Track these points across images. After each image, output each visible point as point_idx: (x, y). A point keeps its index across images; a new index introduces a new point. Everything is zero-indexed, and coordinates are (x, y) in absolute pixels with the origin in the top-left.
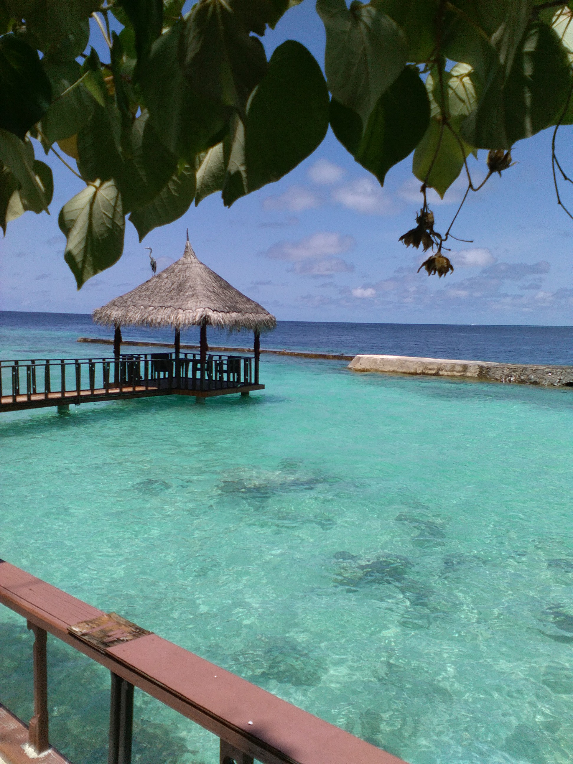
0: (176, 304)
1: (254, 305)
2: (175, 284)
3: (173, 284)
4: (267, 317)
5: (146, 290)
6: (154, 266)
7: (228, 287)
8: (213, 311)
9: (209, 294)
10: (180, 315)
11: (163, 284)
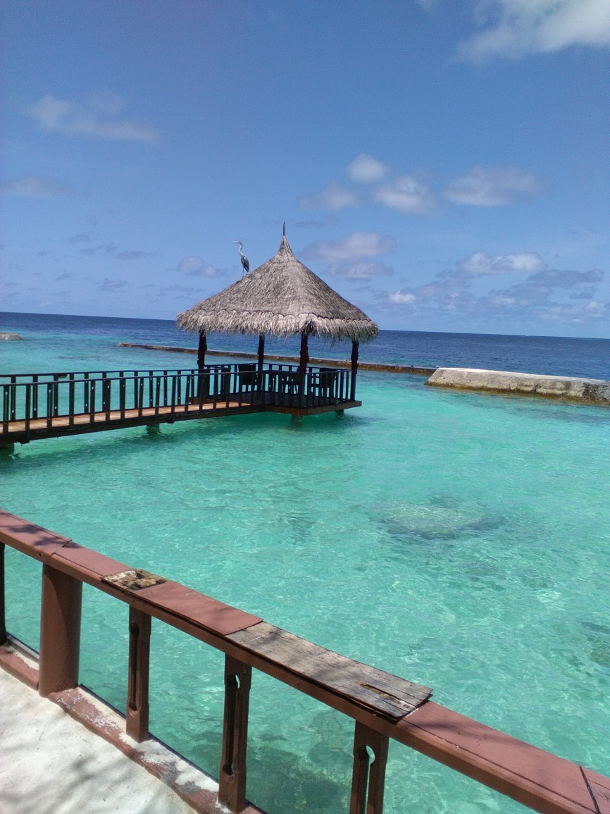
0: (275, 308)
1: (355, 311)
2: (271, 286)
3: (269, 285)
4: (369, 325)
5: (238, 292)
6: (246, 265)
7: (327, 289)
8: (318, 317)
9: (311, 297)
10: (279, 322)
11: (257, 284)
